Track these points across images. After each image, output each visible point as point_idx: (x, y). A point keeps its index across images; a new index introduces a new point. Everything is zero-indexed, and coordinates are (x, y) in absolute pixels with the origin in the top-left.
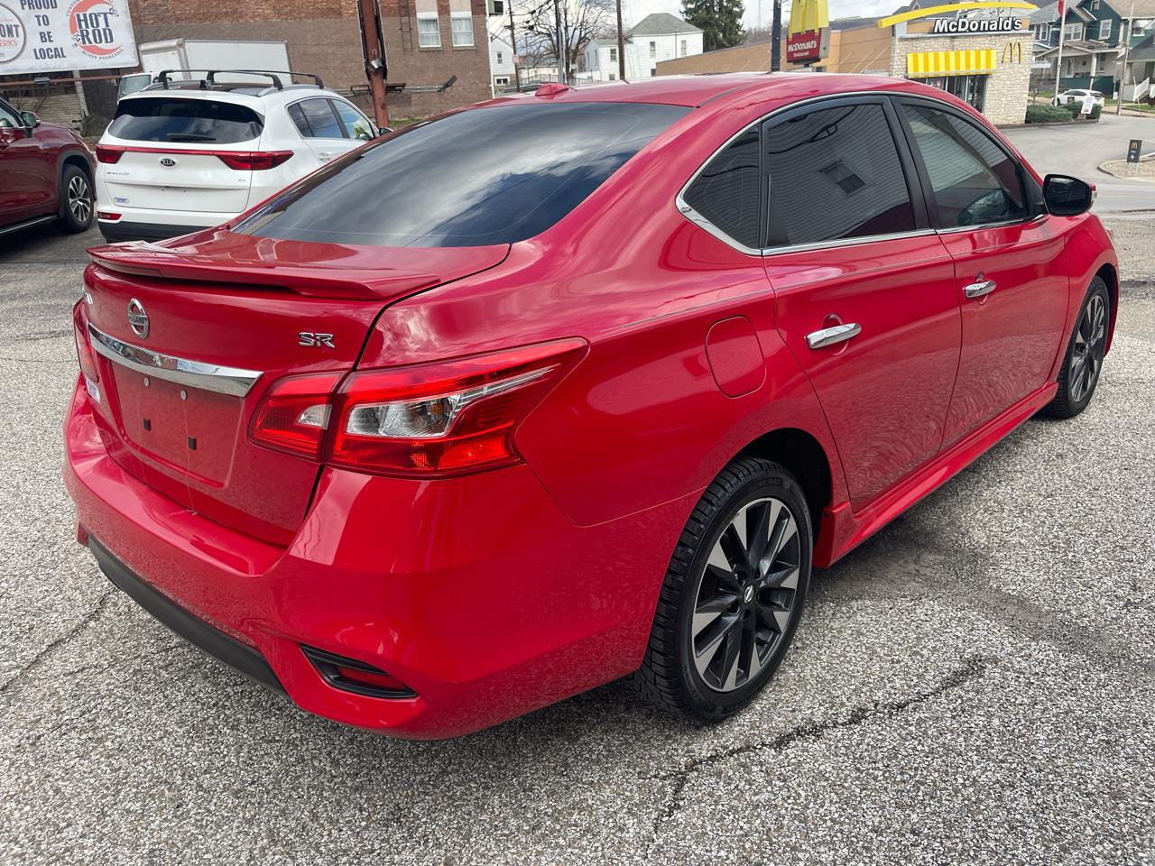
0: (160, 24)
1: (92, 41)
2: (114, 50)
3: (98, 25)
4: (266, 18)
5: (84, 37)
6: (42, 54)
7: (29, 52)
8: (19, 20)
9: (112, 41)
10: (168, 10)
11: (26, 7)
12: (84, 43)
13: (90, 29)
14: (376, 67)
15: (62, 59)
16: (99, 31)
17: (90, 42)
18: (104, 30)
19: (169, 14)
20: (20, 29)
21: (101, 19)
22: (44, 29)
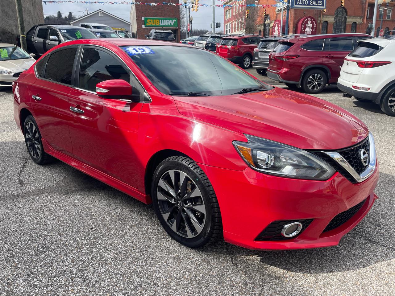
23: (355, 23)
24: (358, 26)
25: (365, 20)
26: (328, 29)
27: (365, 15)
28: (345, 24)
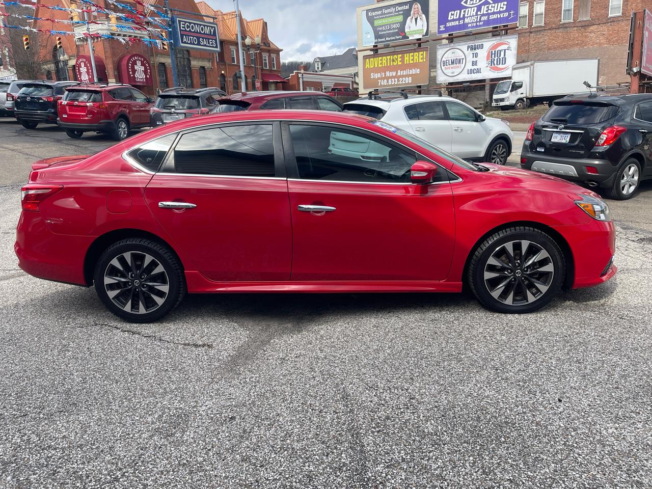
0: (539, 52)
1: (495, 64)
2: (505, 68)
3: (500, 56)
4: (600, 44)
5: (492, 62)
6: (471, 72)
7: (465, 71)
8: (465, 56)
9: (505, 63)
10: (545, 45)
11: (469, 49)
12: (491, 65)
13: (496, 59)
14: (635, 71)
15: (479, 74)
16: (500, 59)
17: (494, 65)
18: (503, 58)
19: (545, 47)
20: (464, 60)
21: (502, 53)
22: (475, 59)
23: (203, 68)
24: (208, 72)
25: (216, 64)
26: (169, 75)
27: (214, 57)
28: (190, 68)
